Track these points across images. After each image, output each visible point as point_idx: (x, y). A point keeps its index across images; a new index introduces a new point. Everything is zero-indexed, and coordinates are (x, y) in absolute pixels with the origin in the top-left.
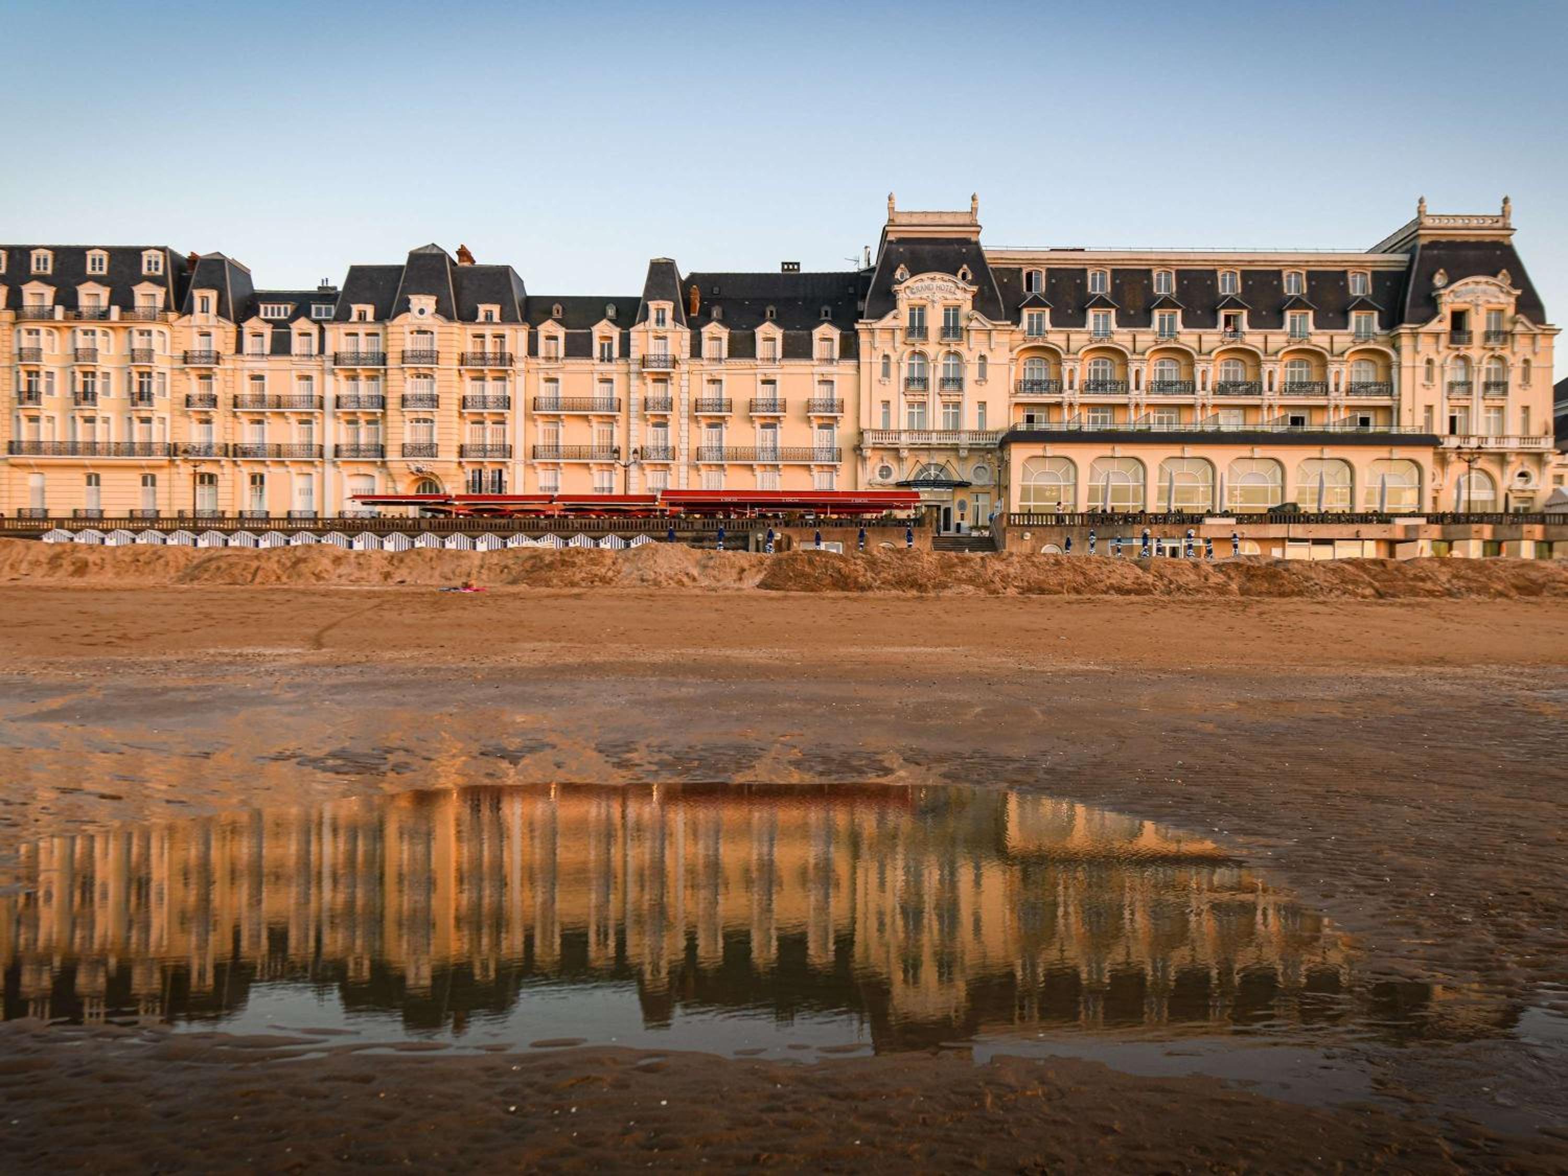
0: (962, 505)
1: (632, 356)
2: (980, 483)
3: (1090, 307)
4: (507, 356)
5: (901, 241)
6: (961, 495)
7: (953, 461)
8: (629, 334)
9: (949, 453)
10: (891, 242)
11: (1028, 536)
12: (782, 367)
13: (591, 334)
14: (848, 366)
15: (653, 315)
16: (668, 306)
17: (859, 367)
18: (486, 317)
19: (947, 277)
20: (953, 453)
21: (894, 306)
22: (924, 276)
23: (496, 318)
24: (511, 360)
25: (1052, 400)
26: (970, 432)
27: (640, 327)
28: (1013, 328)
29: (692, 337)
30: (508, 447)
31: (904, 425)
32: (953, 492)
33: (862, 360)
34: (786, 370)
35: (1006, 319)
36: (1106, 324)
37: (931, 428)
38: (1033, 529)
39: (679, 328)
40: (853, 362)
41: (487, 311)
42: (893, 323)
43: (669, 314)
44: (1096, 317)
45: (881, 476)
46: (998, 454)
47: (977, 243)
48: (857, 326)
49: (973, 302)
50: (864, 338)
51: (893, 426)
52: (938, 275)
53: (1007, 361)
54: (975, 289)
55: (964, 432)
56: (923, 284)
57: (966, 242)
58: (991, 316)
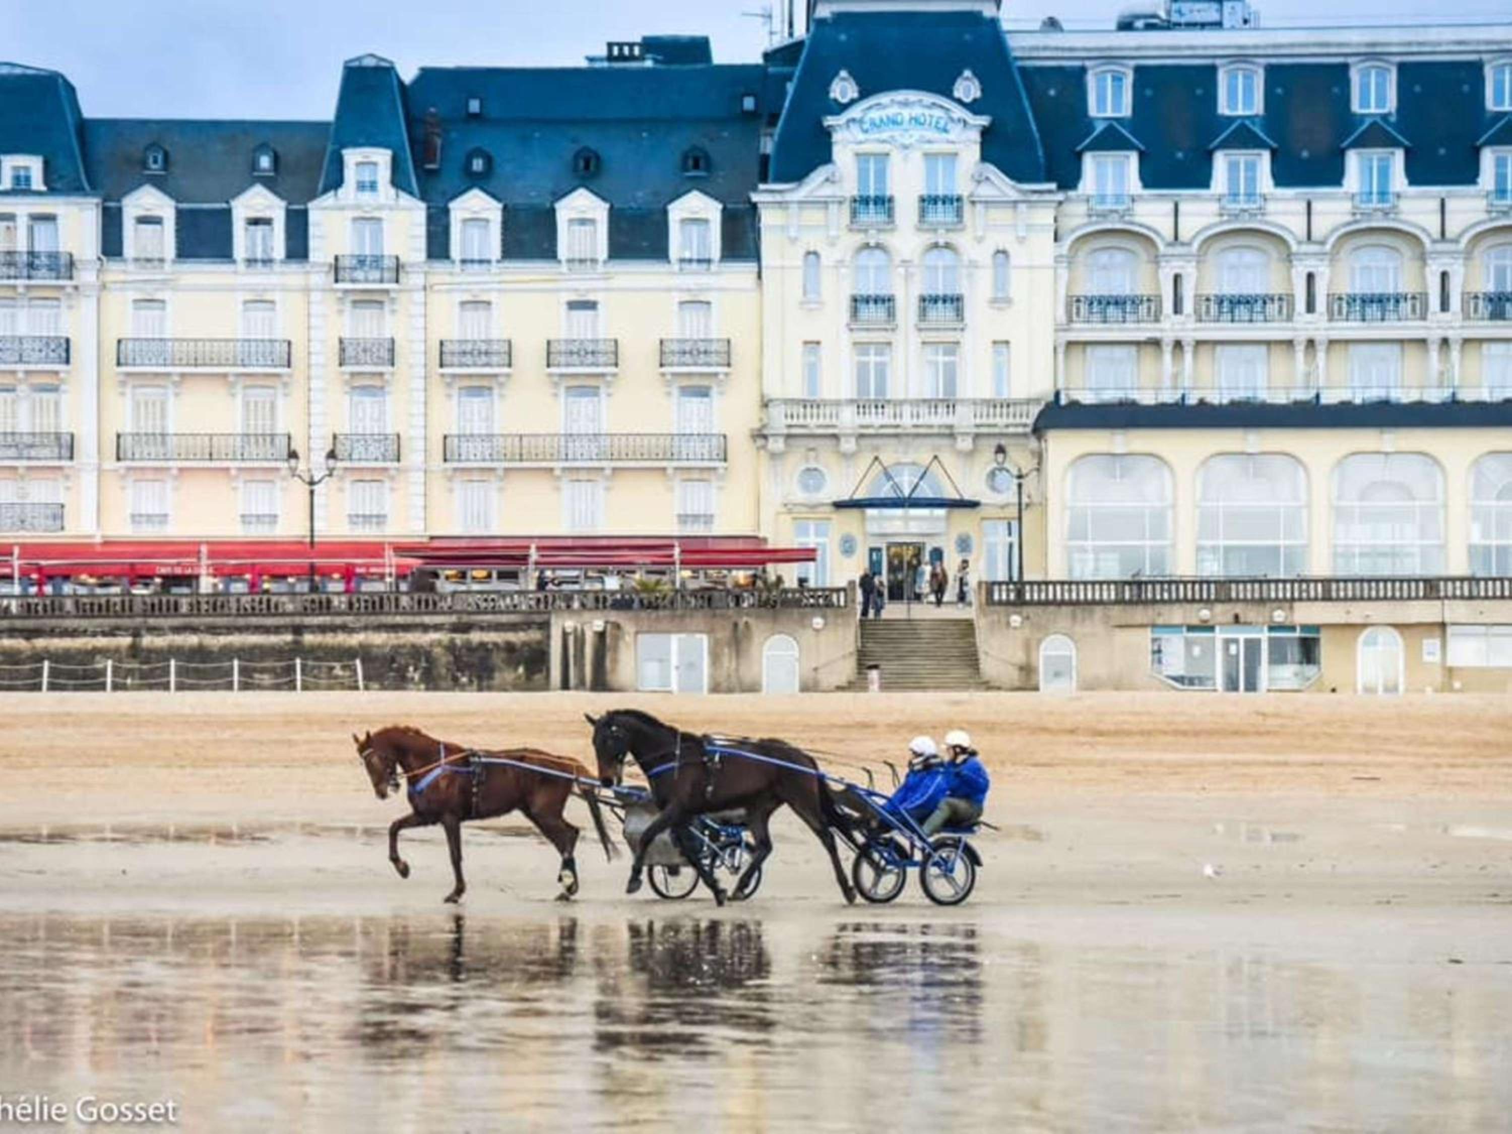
0: (964, 544)
1: (313, 256)
2: (1000, 499)
3: (1219, 147)
4: (64, 260)
5: (841, 19)
6: (964, 521)
7: (947, 458)
8: (305, 213)
9: (938, 441)
10: (821, 22)
11: (1016, 620)
12: (607, 277)
13: (228, 212)
14: (742, 272)
15: (351, 174)
16: (382, 157)
17: (759, 276)
18: (17, 179)
19: (928, 98)
20: (946, 442)
21: (827, 159)
22: (884, 98)
23: (38, 183)
24: (71, 264)
25: (1142, 336)
26: (974, 402)
27: (328, 199)
28: (1060, 196)
29: (430, 219)
30: (66, 439)
31: (846, 389)
32: (948, 518)
33: (764, 262)
34: (616, 282)
35: (1049, 180)
36: (1251, 180)
37: (901, 397)
38: (1027, 610)
39: (405, 199)
40: (752, 266)
41: (16, 168)
42: (827, 191)
43: (384, 174)
44: (1233, 168)
45: (806, 487)
46: (1033, 443)
47: (994, 23)
48: (755, 198)
49: (983, 145)
50: (768, 218)
51: (826, 393)
52: (912, 95)
53: (1050, 261)
54: (984, 121)
55: (963, 401)
56: (883, 113)
57: (972, 19)
58: (1017, 173)
